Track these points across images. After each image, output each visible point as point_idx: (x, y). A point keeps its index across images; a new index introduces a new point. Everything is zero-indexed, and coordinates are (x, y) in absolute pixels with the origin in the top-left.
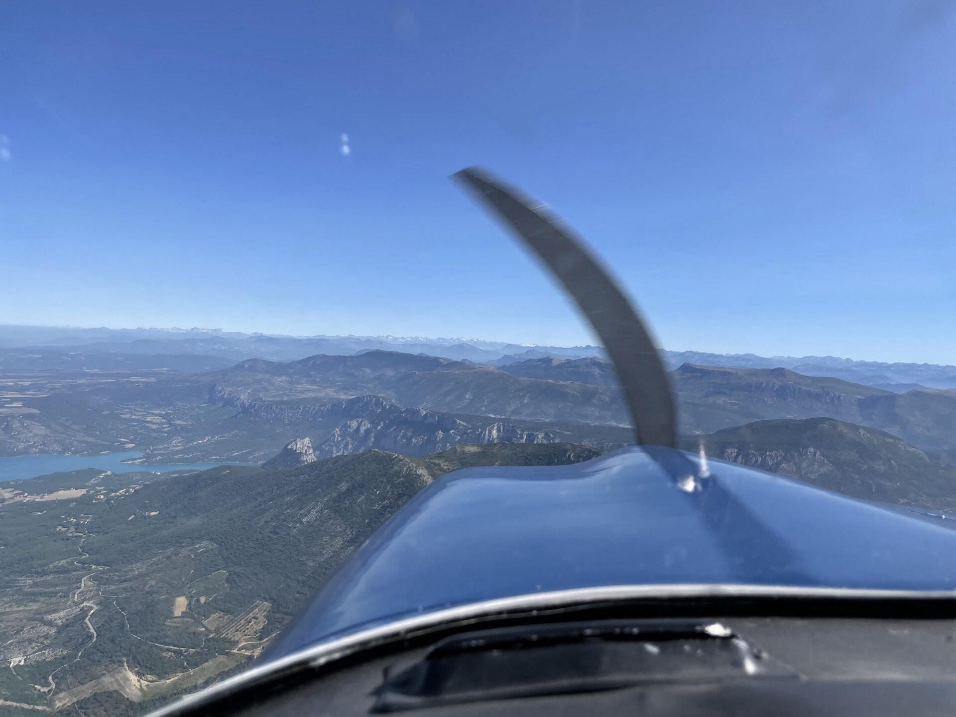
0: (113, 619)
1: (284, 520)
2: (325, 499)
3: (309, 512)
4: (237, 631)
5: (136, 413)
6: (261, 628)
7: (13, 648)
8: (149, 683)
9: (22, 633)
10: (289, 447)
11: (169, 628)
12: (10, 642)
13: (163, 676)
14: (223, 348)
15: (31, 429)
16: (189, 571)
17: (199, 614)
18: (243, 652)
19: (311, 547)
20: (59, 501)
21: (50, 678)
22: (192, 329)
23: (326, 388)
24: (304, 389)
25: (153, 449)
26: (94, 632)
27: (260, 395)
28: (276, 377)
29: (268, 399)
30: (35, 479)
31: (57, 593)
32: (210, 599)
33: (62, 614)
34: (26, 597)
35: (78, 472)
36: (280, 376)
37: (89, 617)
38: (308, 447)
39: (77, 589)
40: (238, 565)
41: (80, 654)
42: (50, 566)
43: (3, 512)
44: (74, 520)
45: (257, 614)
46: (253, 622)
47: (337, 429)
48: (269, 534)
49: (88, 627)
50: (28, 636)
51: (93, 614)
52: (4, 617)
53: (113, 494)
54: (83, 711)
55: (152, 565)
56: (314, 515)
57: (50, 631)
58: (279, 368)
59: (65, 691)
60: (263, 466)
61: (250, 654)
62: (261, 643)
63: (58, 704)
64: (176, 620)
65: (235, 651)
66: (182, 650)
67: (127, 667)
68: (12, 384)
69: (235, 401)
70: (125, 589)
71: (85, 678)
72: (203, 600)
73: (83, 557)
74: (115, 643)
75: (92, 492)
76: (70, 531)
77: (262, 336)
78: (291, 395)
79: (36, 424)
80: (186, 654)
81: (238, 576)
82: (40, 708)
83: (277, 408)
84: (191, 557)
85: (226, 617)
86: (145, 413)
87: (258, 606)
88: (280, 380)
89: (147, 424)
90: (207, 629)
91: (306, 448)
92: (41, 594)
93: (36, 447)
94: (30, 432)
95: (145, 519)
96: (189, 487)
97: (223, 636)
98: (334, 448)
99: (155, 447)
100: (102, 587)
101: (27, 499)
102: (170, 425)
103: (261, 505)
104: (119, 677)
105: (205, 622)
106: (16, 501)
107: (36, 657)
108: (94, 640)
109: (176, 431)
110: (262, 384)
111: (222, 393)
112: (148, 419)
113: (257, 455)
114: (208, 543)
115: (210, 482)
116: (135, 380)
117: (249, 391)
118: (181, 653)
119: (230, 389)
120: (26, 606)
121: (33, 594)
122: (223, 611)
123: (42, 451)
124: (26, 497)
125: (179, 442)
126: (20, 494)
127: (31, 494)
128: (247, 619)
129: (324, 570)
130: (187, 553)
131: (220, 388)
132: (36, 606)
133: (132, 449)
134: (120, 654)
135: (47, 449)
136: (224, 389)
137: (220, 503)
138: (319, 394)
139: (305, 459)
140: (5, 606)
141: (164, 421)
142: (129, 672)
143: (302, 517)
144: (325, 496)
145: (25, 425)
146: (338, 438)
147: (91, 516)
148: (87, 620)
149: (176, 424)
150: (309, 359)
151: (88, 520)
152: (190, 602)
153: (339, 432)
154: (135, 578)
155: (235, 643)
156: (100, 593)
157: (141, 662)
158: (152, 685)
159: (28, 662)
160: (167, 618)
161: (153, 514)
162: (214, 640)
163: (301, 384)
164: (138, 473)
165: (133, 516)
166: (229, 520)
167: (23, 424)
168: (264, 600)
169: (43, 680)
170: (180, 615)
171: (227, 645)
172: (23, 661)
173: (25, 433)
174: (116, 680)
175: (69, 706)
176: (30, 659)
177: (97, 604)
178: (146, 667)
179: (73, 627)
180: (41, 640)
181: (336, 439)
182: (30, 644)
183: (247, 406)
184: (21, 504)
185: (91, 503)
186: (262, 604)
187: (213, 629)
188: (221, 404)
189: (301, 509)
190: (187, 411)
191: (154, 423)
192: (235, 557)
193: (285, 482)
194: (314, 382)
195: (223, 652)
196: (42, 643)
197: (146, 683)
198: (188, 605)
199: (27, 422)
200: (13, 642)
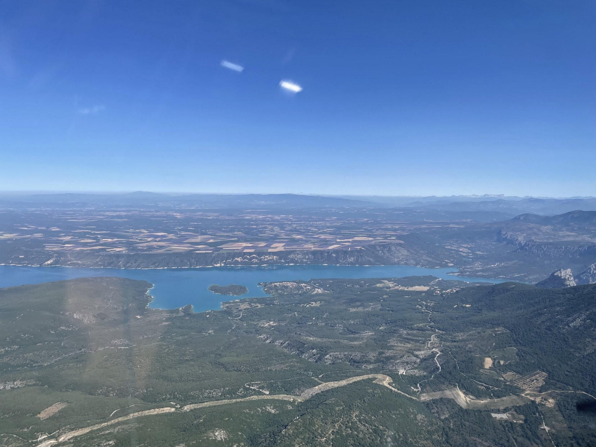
0: (450, 362)
1: (556, 322)
2: (588, 313)
3: (575, 320)
4: (524, 384)
5: (454, 246)
6: (540, 385)
7: (399, 365)
8: (471, 400)
9: (403, 358)
10: (556, 274)
11: (482, 374)
12: (398, 361)
13: (479, 398)
14: (505, 207)
15: (400, 251)
16: (492, 343)
17: (500, 370)
18: (528, 396)
19: (576, 343)
20: (416, 291)
21: (418, 385)
22: (485, 195)
23: (583, 234)
24: (565, 235)
25: (464, 268)
26: (439, 366)
27: (532, 238)
28: (543, 226)
29: (538, 241)
30: (403, 278)
31: (419, 341)
32: (507, 363)
33: (423, 352)
34: (404, 340)
35: (425, 277)
36: (547, 225)
37: (436, 357)
38: (570, 275)
39: (429, 340)
40: (523, 346)
41: (433, 376)
42: (415, 326)
43: (390, 294)
44: (425, 303)
45: (538, 378)
46: (535, 382)
47: (593, 265)
48: (545, 330)
49: (436, 363)
50: (406, 361)
51: (438, 356)
52: (394, 348)
53: (444, 291)
54: (436, 405)
55: (470, 335)
56: (579, 322)
57: (417, 360)
58: (546, 220)
59: (426, 393)
60: (537, 285)
61: (533, 400)
62: (541, 395)
63: (422, 399)
64: (486, 370)
65: (523, 395)
66: (490, 387)
67: (458, 389)
68: (390, 227)
69: (515, 241)
70: (455, 347)
71: (436, 389)
72: (502, 362)
73: (431, 324)
74: (452, 375)
75: (432, 289)
76: (423, 309)
77: (532, 198)
78: (555, 239)
79: (403, 249)
80: (492, 389)
81: (524, 353)
82: (414, 398)
83: (545, 247)
84: (493, 336)
85: (517, 375)
86: (459, 246)
87: (539, 374)
88: (546, 228)
89: (460, 253)
90: (505, 379)
91: (568, 276)
92: (411, 339)
93: (403, 261)
94: (400, 253)
95: (464, 308)
96: (489, 293)
97: (515, 385)
98: (590, 278)
99: (465, 267)
100: (443, 343)
101: (401, 288)
102: (474, 254)
103: (538, 310)
104: (454, 392)
105: (504, 376)
106: (396, 289)
107: (412, 372)
108: (440, 370)
109: (477, 258)
110: (533, 231)
111: (506, 236)
112: (461, 250)
113: (531, 277)
114: (503, 329)
115: (502, 291)
116: (453, 226)
117: (524, 235)
118: (489, 388)
119: (511, 233)
120: (404, 344)
121: (408, 339)
122: (515, 372)
123: (406, 264)
124: (400, 287)
125: (480, 265)
126: (397, 285)
127: (402, 286)
128: (532, 379)
129: (587, 361)
130: (490, 332)
131: (504, 232)
132: (409, 345)
133: (452, 266)
134: (454, 381)
135: (408, 262)
136: (507, 233)
137: (509, 305)
138: (577, 239)
139: (568, 284)
140: (395, 342)
141: (469, 251)
142: (459, 391)
143: (570, 322)
144: (588, 310)
145: (398, 249)
146: (593, 272)
147: (433, 302)
148: (435, 359)
149: (477, 253)
150: (569, 213)
151: (432, 304)
152: (494, 362)
153: (594, 267)
154: (461, 341)
155: (523, 391)
156: (442, 346)
157: (466, 387)
158: (472, 401)
159: (407, 374)
160: (481, 368)
161: (467, 306)
162: (509, 386)
163: (563, 231)
164: (457, 281)
165: (456, 306)
166: (516, 317)
167: (396, 248)
168: (543, 371)
169: (415, 385)
170: (488, 368)
171: (518, 390)
172: (405, 373)
173: (397, 253)
174: (453, 394)
175: (428, 401)
176: (408, 372)
177: (441, 351)
178: (469, 391)
179: (428, 360)
180: (413, 364)
181: (592, 272)
182: (407, 365)
183: (523, 245)
184: (397, 290)
185: (433, 295)
186: (541, 373)
187: (509, 380)
188: (505, 242)
189: (568, 316)
190: (483, 246)
191: (464, 252)
192: (522, 340)
193: (555, 297)
194: (572, 230)
195: (515, 393)
196: (413, 366)
197: (469, 399)
198: (493, 363)
199: (398, 248)
200: (399, 362)
